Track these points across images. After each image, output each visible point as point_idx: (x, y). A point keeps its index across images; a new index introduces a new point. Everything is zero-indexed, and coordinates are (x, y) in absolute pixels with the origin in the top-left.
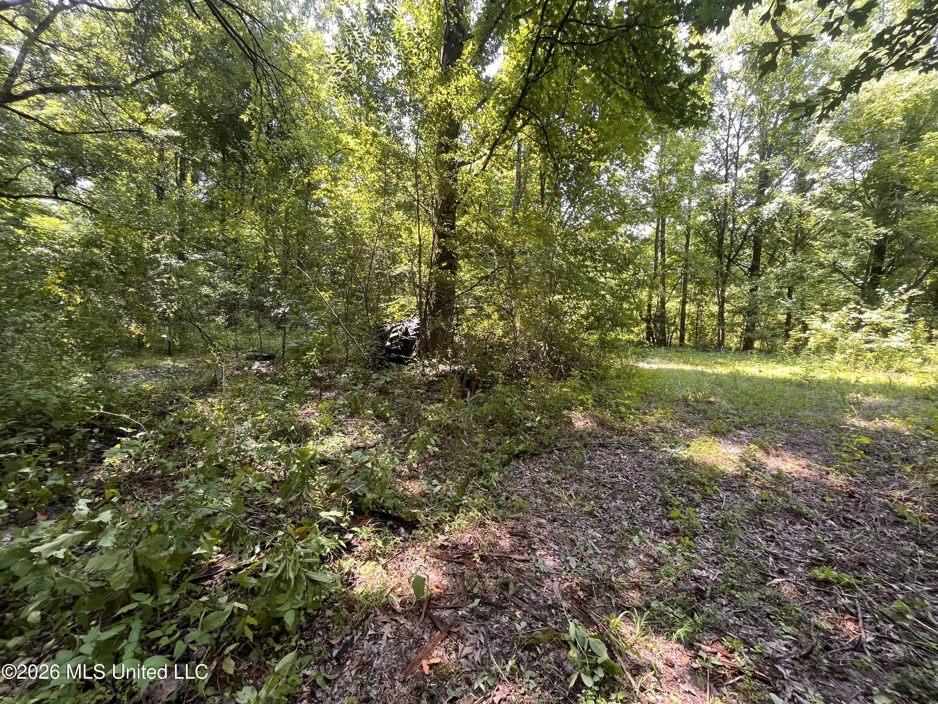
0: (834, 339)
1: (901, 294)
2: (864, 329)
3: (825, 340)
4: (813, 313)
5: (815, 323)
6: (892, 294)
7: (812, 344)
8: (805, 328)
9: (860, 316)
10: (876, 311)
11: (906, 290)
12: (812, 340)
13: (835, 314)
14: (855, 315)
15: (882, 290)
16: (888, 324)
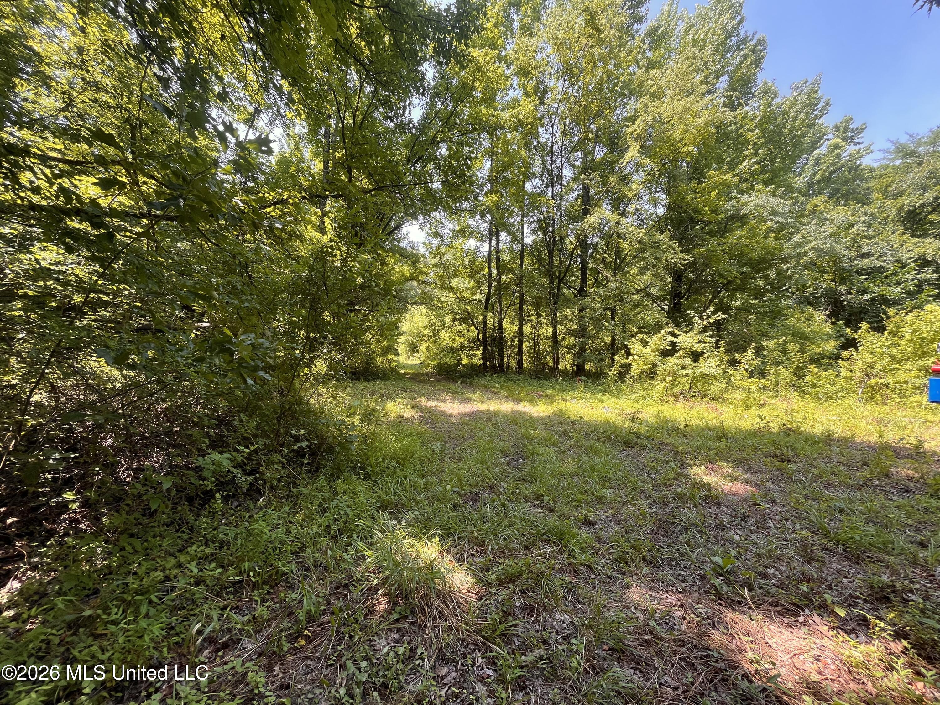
0: (655, 365)
1: (709, 317)
2: (679, 354)
3: (646, 367)
4: (633, 336)
5: (636, 347)
6: (701, 318)
7: (635, 370)
8: (628, 354)
9: (675, 340)
10: (688, 335)
11: (714, 313)
12: (634, 366)
13: (654, 338)
14: (671, 338)
15: (693, 313)
16: (698, 347)
